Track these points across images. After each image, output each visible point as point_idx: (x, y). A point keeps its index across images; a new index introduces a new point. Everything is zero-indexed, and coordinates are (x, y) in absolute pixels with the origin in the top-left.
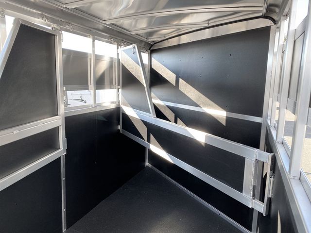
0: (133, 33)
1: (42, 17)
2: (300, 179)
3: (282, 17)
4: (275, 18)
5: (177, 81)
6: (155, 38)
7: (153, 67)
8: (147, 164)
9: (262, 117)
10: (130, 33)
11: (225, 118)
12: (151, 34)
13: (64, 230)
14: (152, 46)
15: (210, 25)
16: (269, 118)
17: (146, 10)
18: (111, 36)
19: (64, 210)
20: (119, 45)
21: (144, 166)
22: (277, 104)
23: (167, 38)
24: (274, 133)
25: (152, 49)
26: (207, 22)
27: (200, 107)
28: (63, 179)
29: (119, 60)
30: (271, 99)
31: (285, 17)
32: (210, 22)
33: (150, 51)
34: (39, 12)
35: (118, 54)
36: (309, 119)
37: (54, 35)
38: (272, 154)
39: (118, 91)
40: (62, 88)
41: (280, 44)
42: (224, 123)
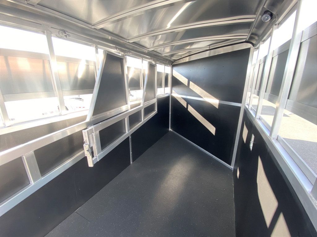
0: (163, 55)
1: (116, 48)
2: (277, 139)
5: (189, 83)
6: (174, 58)
7: (173, 75)
8: (170, 129)
9: (241, 103)
10: (162, 55)
11: (218, 104)
12: (172, 55)
13: (131, 163)
14: (173, 62)
15: (210, 48)
16: (247, 104)
17: (170, 41)
19: (131, 153)
21: (169, 131)
23: (182, 57)
25: (173, 64)
26: (208, 47)
31: (263, 42)
32: (211, 46)
33: (172, 66)
34: (114, 46)
36: (287, 106)
37: (123, 59)
40: (128, 89)
42: (217, 107)
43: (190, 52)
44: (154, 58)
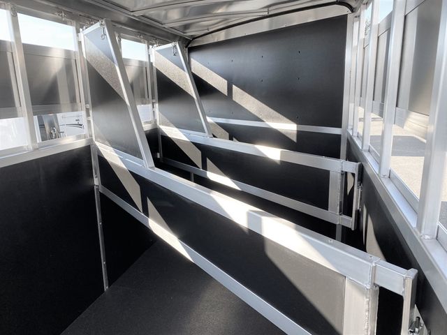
0: (166, 26)
2: (390, 177)
3: (362, 6)
4: (353, 4)
5: (230, 90)
6: (191, 32)
9: (341, 127)
10: (163, 26)
11: (295, 132)
12: (186, 27)
13: (106, 288)
14: (190, 42)
15: (270, 14)
16: (350, 127)
18: (140, 31)
19: (104, 263)
20: (150, 44)
22: (361, 110)
23: (211, 30)
24: (358, 143)
25: (190, 46)
26: (266, 10)
27: (263, 121)
28: (100, 224)
29: (151, 64)
30: (352, 105)
31: (366, 6)
32: (270, 9)
33: (187, 49)
35: (149, 55)
38: (359, 163)
39: (153, 107)
41: (360, 38)
42: (295, 139)
43: (226, 19)
44: (146, 31)
